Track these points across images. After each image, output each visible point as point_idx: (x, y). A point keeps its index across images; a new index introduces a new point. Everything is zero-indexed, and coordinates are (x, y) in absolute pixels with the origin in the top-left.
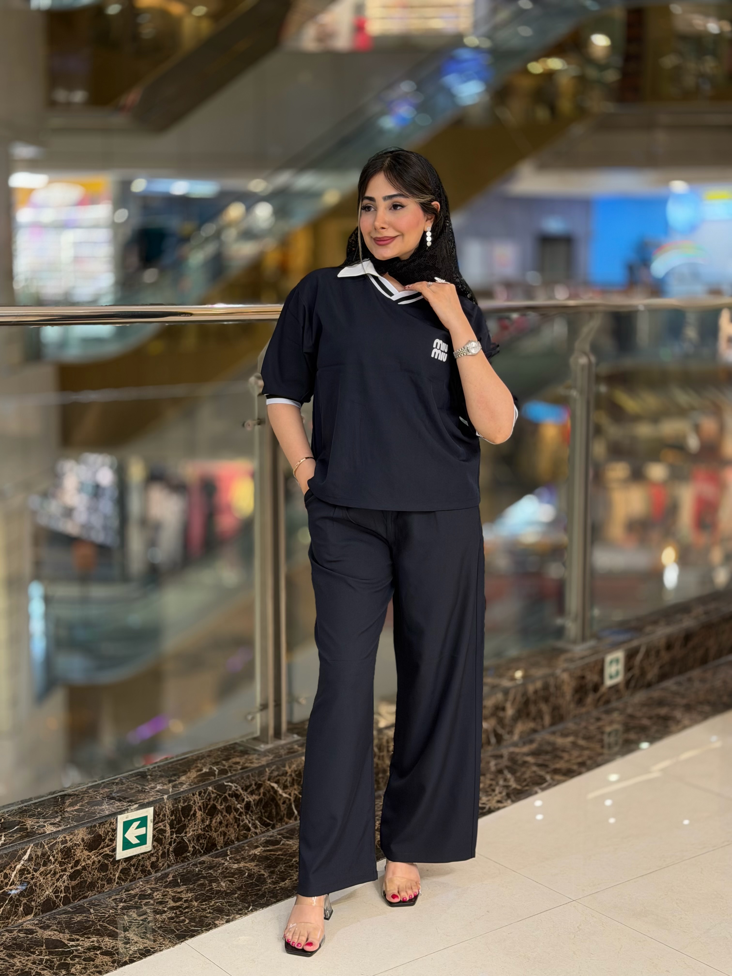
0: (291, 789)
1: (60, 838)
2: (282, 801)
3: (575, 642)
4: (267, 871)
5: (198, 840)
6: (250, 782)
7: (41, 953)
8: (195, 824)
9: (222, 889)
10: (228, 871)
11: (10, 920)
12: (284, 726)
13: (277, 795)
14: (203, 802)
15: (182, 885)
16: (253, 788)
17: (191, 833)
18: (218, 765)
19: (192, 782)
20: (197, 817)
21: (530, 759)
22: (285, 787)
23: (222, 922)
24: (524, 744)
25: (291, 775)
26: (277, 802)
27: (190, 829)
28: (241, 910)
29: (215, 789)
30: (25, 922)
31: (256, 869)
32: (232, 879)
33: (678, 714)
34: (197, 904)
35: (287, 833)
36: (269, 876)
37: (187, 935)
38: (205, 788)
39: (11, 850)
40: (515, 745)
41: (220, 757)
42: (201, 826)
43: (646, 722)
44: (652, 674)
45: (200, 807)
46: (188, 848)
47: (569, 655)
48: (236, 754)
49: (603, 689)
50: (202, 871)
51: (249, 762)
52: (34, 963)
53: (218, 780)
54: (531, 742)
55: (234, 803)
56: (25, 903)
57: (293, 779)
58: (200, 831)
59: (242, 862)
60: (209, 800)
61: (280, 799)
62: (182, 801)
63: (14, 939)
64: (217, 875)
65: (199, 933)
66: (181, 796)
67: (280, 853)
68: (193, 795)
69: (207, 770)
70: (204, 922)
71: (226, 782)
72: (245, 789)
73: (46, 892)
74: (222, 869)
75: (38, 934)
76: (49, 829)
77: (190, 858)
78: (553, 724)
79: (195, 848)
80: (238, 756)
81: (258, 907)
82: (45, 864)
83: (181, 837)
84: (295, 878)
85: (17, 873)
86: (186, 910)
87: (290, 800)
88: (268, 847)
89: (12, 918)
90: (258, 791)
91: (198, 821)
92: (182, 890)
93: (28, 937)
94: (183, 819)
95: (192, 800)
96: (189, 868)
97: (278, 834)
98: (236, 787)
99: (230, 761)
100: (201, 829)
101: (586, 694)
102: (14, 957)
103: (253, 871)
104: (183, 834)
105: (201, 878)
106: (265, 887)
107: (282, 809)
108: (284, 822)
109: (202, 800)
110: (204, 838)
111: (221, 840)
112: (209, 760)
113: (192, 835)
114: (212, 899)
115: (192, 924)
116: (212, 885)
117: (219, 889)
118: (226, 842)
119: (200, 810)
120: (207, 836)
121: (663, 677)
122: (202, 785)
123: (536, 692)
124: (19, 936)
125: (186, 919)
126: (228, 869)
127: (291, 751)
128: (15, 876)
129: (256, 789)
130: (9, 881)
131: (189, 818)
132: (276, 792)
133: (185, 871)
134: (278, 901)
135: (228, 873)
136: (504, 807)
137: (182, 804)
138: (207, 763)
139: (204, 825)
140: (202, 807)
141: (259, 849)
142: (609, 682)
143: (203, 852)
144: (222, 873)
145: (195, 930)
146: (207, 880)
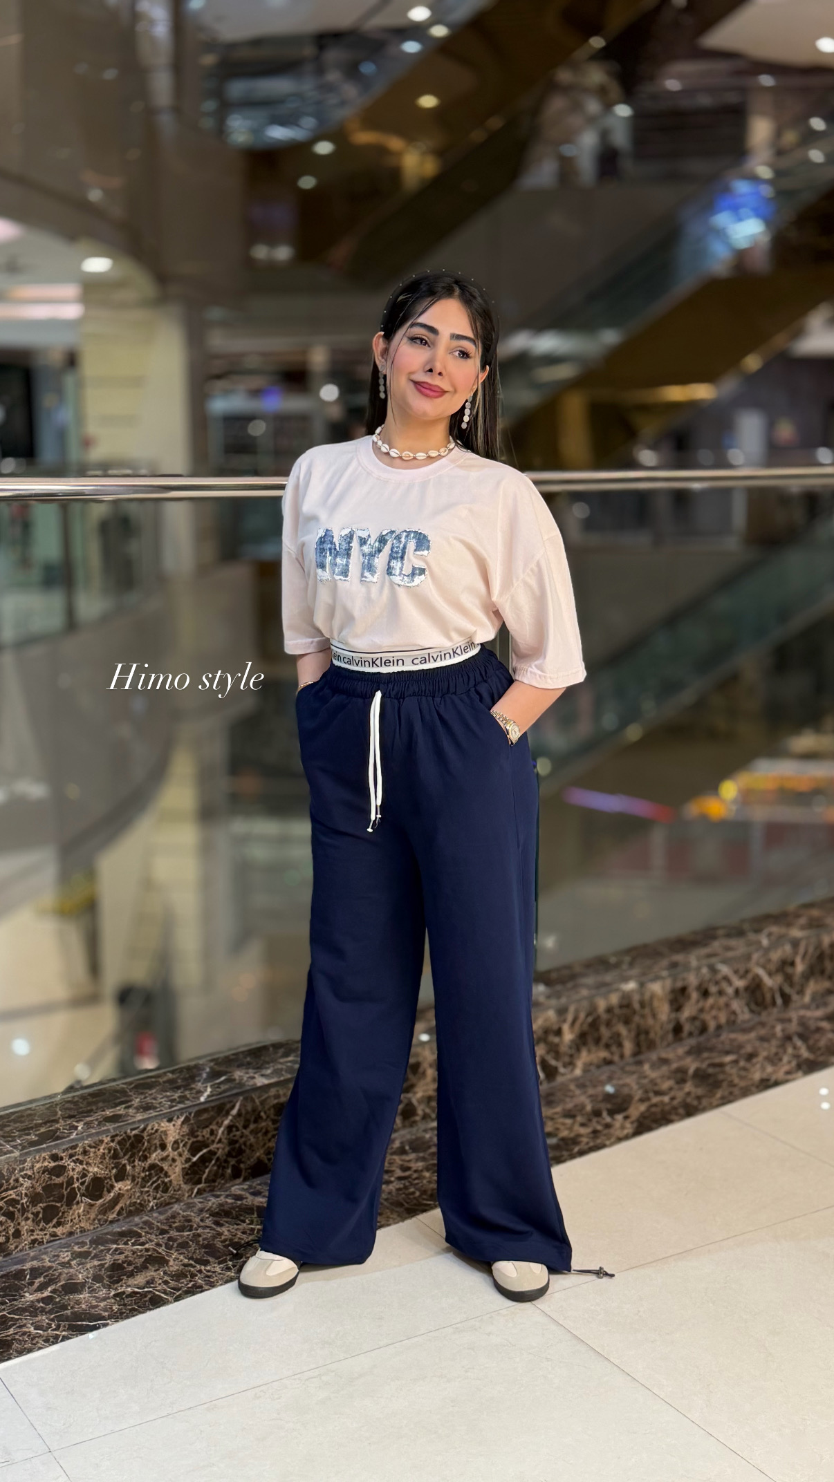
1: (273, 1091)
5: (428, 1102)
7: (251, 1223)
11: (216, 1184)
21: (825, 1025)
24: (818, 1007)
30: (233, 1186)
39: (217, 1103)
40: (807, 1007)
52: (244, 1233)
54: (825, 1004)
56: (233, 1166)
63: (221, 1205)
73: (256, 1153)
75: (248, 1200)
76: (260, 1081)
82: (256, 1121)
85: (224, 1130)
89: (218, 1181)
93: (236, 1203)
102: (221, 1225)
115: (424, 1197)
124: (227, 1202)
128: (223, 1133)
130: (216, 1138)
136: (794, 1080)
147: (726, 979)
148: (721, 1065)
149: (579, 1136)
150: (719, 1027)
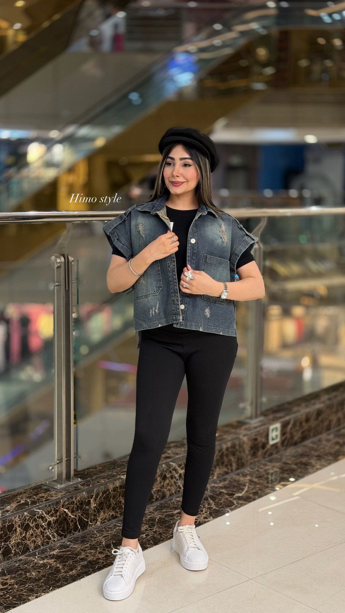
0: (76, 513)
2: (70, 521)
3: (251, 418)
4: (61, 565)
5: (18, 546)
6: (50, 508)
8: (16, 536)
9: (33, 577)
10: (37, 565)
12: (72, 473)
13: (67, 517)
14: (21, 522)
15: (8, 575)
16: (52, 512)
17: (14, 541)
18: (30, 498)
19: (14, 510)
20: (17, 531)
21: (223, 491)
22: (72, 512)
23: (33, 598)
24: (220, 481)
25: (76, 504)
26: (68, 521)
27: (13, 539)
28: (45, 590)
29: (29, 514)
31: (55, 563)
32: (39, 570)
33: (313, 461)
34: (17, 586)
35: (73, 540)
36: (62, 568)
37: (11, 607)
38: (22, 513)
40: (215, 482)
41: (32, 493)
42: (20, 537)
43: (294, 466)
44: (297, 436)
45: (19, 525)
46: (12, 551)
47: (247, 426)
48: (42, 491)
49: (268, 447)
50: (20, 566)
51: (50, 496)
53: (31, 508)
54: (225, 480)
55: (41, 523)
57: (78, 506)
58: (19, 540)
59: (45, 559)
60: (25, 520)
61: (69, 519)
62: (8, 522)
64: (30, 568)
65: (19, 605)
66: (8, 519)
67: (69, 553)
68: (15, 518)
69: (24, 502)
70: (22, 598)
71: (36, 509)
72: (48, 513)
74: (33, 564)
77: (13, 557)
78: (237, 469)
79: (16, 551)
80: (43, 493)
81: (55, 588)
83: (7, 544)
84: (79, 569)
86: (10, 591)
87: (76, 519)
88: (62, 549)
90: (56, 514)
91: (18, 534)
92: (8, 578)
94: (8, 533)
95: (14, 521)
96: (12, 564)
97: (68, 541)
98: (42, 512)
99: (38, 496)
100: (20, 539)
101: (258, 450)
103: (52, 565)
104: (8, 543)
105: (20, 570)
106: (60, 575)
107: (71, 525)
108: (72, 533)
109: (20, 521)
110: (21, 545)
111: (32, 546)
112: (24, 495)
113: (14, 543)
114: (27, 583)
115: (14, 599)
116: (26, 574)
117: (31, 577)
118: (35, 547)
119: (19, 527)
120: (23, 544)
121: (304, 438)
122: (21, 511)
123: (227, 449)
125: (10, 596)
126: (37, 564)
127: (77, 489)
129: (54, 513)
131: (12, 532)
132: (67, 514)
133: (9, 566)
134: (68, 584)
135: (37, 567)
137: (7, 524)
138: (23, 497)
139: (22, 536)
140: (20, 525)
141: (56, 551)
142: (271, 442)
143: (21, 553)
144: (33, 567)
145: (16, 603)
146: (24, 571)
147: (175, 470)
148: (172, 515)
149: (99, 559)
150: (171, 495)
